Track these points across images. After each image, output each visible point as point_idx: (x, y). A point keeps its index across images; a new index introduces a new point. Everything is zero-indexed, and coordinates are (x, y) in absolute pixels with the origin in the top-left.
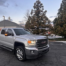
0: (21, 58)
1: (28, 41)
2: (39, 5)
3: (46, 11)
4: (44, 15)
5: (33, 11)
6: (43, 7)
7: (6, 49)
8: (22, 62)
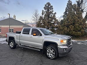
0: (53, 56)
1: (61, 40)
2: (49, 6)
3: (55, 13)
4: (54, 16)
5: (44, 12)
6: (53, 9)
7: (31, 49)
8: (54, 60)
